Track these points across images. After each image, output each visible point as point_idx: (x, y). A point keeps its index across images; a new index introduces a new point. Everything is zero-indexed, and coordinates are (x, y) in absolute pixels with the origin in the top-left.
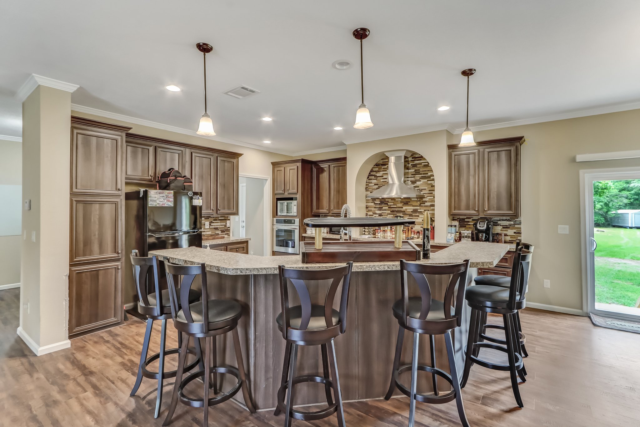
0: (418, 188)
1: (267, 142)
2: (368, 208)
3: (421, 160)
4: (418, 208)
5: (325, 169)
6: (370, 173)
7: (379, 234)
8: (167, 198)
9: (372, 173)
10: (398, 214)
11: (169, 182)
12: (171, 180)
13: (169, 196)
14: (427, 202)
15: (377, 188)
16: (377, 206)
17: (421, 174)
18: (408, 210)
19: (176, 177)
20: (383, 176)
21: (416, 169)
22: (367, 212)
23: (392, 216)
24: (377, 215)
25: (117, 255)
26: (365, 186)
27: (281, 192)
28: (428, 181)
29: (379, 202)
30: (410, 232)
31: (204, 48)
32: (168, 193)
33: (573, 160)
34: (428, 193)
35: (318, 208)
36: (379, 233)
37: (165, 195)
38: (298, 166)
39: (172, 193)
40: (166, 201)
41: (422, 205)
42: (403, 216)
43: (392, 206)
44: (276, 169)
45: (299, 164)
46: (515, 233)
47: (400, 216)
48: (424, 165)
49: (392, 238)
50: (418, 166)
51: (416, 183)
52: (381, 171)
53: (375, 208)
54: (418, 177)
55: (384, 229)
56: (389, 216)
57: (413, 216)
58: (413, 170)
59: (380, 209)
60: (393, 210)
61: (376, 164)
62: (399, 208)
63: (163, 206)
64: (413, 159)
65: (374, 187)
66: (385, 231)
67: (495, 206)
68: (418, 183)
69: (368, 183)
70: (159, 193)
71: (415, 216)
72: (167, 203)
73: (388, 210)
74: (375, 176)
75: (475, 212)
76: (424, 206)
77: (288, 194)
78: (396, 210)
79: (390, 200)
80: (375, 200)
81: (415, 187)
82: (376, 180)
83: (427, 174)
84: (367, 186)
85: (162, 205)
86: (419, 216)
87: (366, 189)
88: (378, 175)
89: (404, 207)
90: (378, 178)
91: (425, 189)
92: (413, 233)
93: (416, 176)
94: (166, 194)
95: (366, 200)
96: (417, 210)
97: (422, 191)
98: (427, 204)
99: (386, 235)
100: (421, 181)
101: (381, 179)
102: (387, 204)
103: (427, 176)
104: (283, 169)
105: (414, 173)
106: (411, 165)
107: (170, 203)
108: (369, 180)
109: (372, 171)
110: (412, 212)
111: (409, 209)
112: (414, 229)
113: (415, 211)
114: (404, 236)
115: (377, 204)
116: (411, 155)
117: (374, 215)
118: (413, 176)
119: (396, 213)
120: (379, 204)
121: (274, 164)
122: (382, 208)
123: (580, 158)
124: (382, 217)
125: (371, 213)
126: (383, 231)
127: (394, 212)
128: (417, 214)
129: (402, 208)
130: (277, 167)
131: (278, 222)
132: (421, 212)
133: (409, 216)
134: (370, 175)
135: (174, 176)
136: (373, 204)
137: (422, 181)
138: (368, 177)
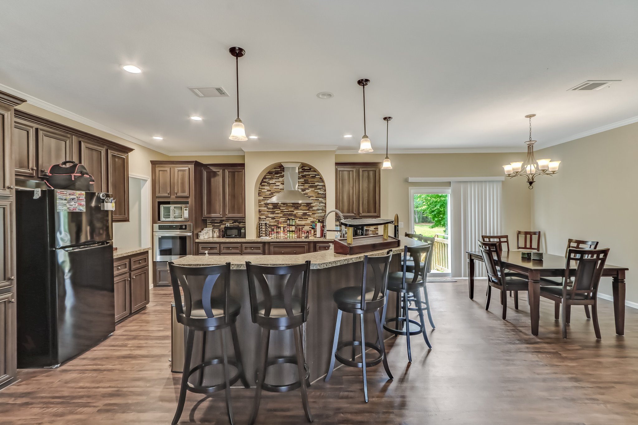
0: (307, 195)
1: (158, 138)
2: (261, 212)
3: (309, 172)
4: (307, 211)
5: (218, 173)
6: (262, 180)
7: (273, 236)
8: (79, 201)
9: (264, 180)
10: (290, 218)
11: (73, 179)
12: (76, 178)
13: (81, 198)
14: (314, 207)
15: (270, 194)
16: (270, 210)
17: (310, 184)
18: (298, 214)
19: (82, 173)
20: (275, 184)
21: (305, 179)
22: (260, 215)
23: (284, 219)
24: (270, 219)
25: (7, 283)
26: (258, 192)
27: (166, 195)
28: (315, 189)
29: (272, 207)
30: (301, 232)
31: (236, 52)
32: (79, 194)
33: (406, 181)
34: (315, 200)
35: (209, 212)
36: (272, 234)
37: (75, 197)
38: (189, 168)
39: (83, 194)
40: (77, 204)
41: (310, 209)
42: (294, 218)
43: (284, 210)
44: (157, 169)
45: (192, 167)
46: (374, 229)
47: (292, 219)
48: (312, 176)
49: (285, 238)
50: (307, 176)
51: (305, 191)
52: (274, 179)
53: (267, 212)
54: (307, 186)
55: (277, 231)
56: (281, 219)
57: (303, 218)
58: (303, 180)
59: (273, 213)
60: (285, 214)
61: (269, 172)
62: (291, 212)
63: (74, 211)
64: (303, 171)
65: (266, 193)
66: (278, 232)
67: (366, 210)
68: (307, 191)
69: (260, 189)
70: (69, 194)
71: (304, 218)
72: (78, 208)
73: (281, 214)
74: (269, 184)
75: (353, 214)
76: (312, 210)
77: (176, 198)
78: (288, 214)
79: (282, 205)
80: (268, 205)
81: (304, 194)
82: (268, 187)
83: (314, 184)
84: (260, 192)
85: (73, 209)
86: (308, 218)
87: (259, 194)
88: (271, 182)
89: (295, 211)
90: (271, 185)
91: (313, 196)
92: (303, 233)
93: (306, 185)
94: (77, 195)
95: (259, 204)
96: (306, 213)
97: (310, 198)
98: (314, 208)
99: (279, 236)
100: (309, 189)
101: (274, 186)
102: (280, 208)
103: (315, 185)
104: (168, 170)
105: (304, 182)
106: (301, 175)
107: (81, 208)
108: (261, 186)
109: (265, 178)
110: (302, 215)
111: (300, 212)
112: (304, 229)
113: (305, 214)
114: (296, 236)
115: (270, 208)
116: (301, 167)
117: (267, 219)
118: (302, 185)
119: (288, 216)
120: (272, 208)
121: (154, 163)
122: (275, 212)
123: (411, 180)
124: (275, 220)
125: (264, 217)
126: (277, 232)
127: (286, 215)
128: (307, 217)
129: (293, 212)
130: (158, 167)
131: (161, 228)
132: (309, 215)
133: (300, 219)
134: (262, 182)
135: (80, 173)
136: (266, 208)
137: (311, 189)
138: (261, 184)
